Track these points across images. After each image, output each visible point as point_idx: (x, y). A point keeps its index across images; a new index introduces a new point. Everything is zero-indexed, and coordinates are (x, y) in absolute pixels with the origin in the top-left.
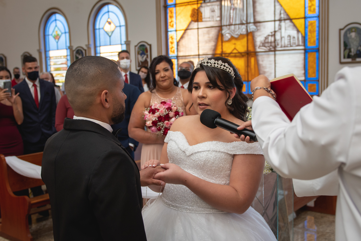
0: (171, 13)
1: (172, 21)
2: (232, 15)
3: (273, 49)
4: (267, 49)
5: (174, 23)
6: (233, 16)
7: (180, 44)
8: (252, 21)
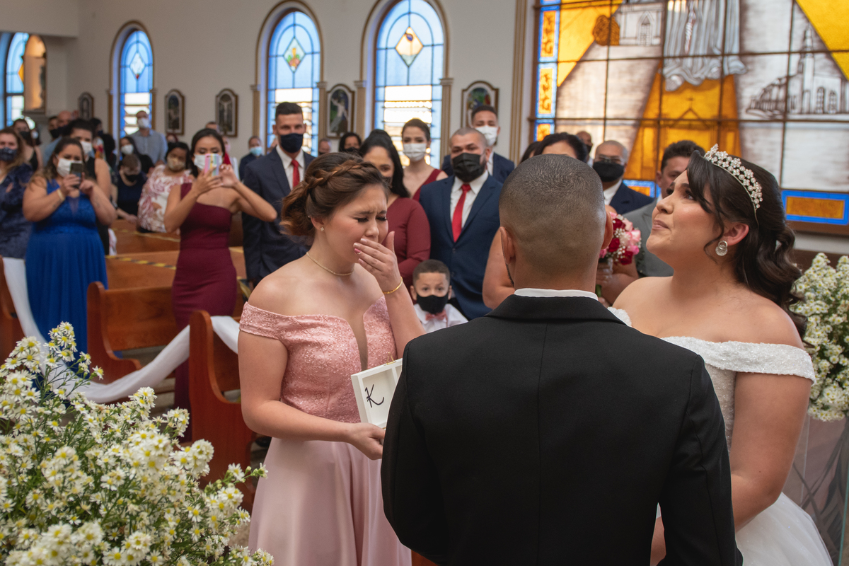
0: (550, 22)
1: (549, 41)
2: (689, 34)
3: (780, 117)
4: (766, 115)
5: (553, 45)
6: (691, 37)
7: (565, 91)
8: (736, 49)
